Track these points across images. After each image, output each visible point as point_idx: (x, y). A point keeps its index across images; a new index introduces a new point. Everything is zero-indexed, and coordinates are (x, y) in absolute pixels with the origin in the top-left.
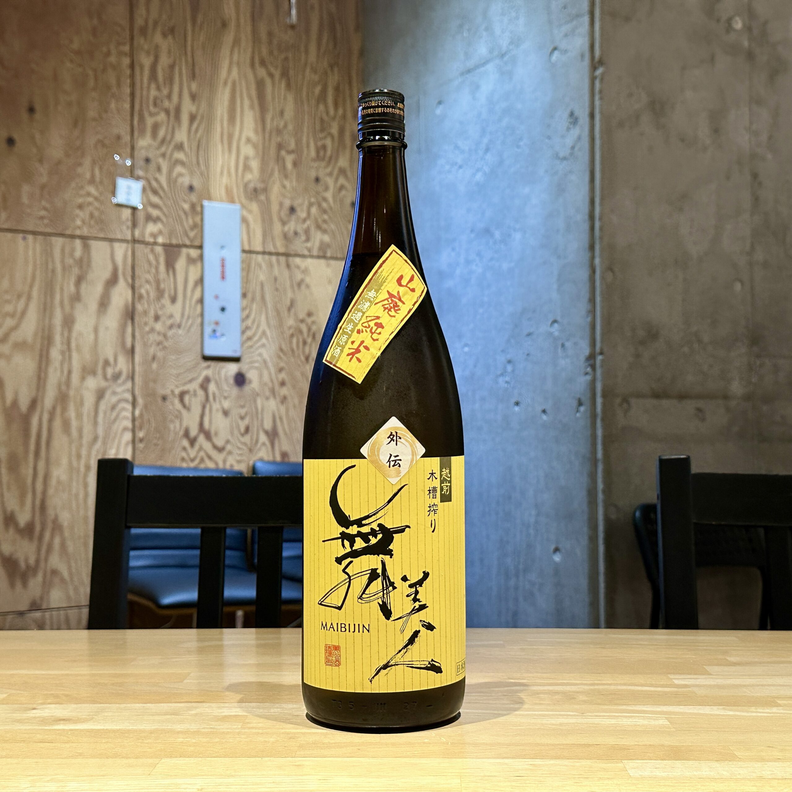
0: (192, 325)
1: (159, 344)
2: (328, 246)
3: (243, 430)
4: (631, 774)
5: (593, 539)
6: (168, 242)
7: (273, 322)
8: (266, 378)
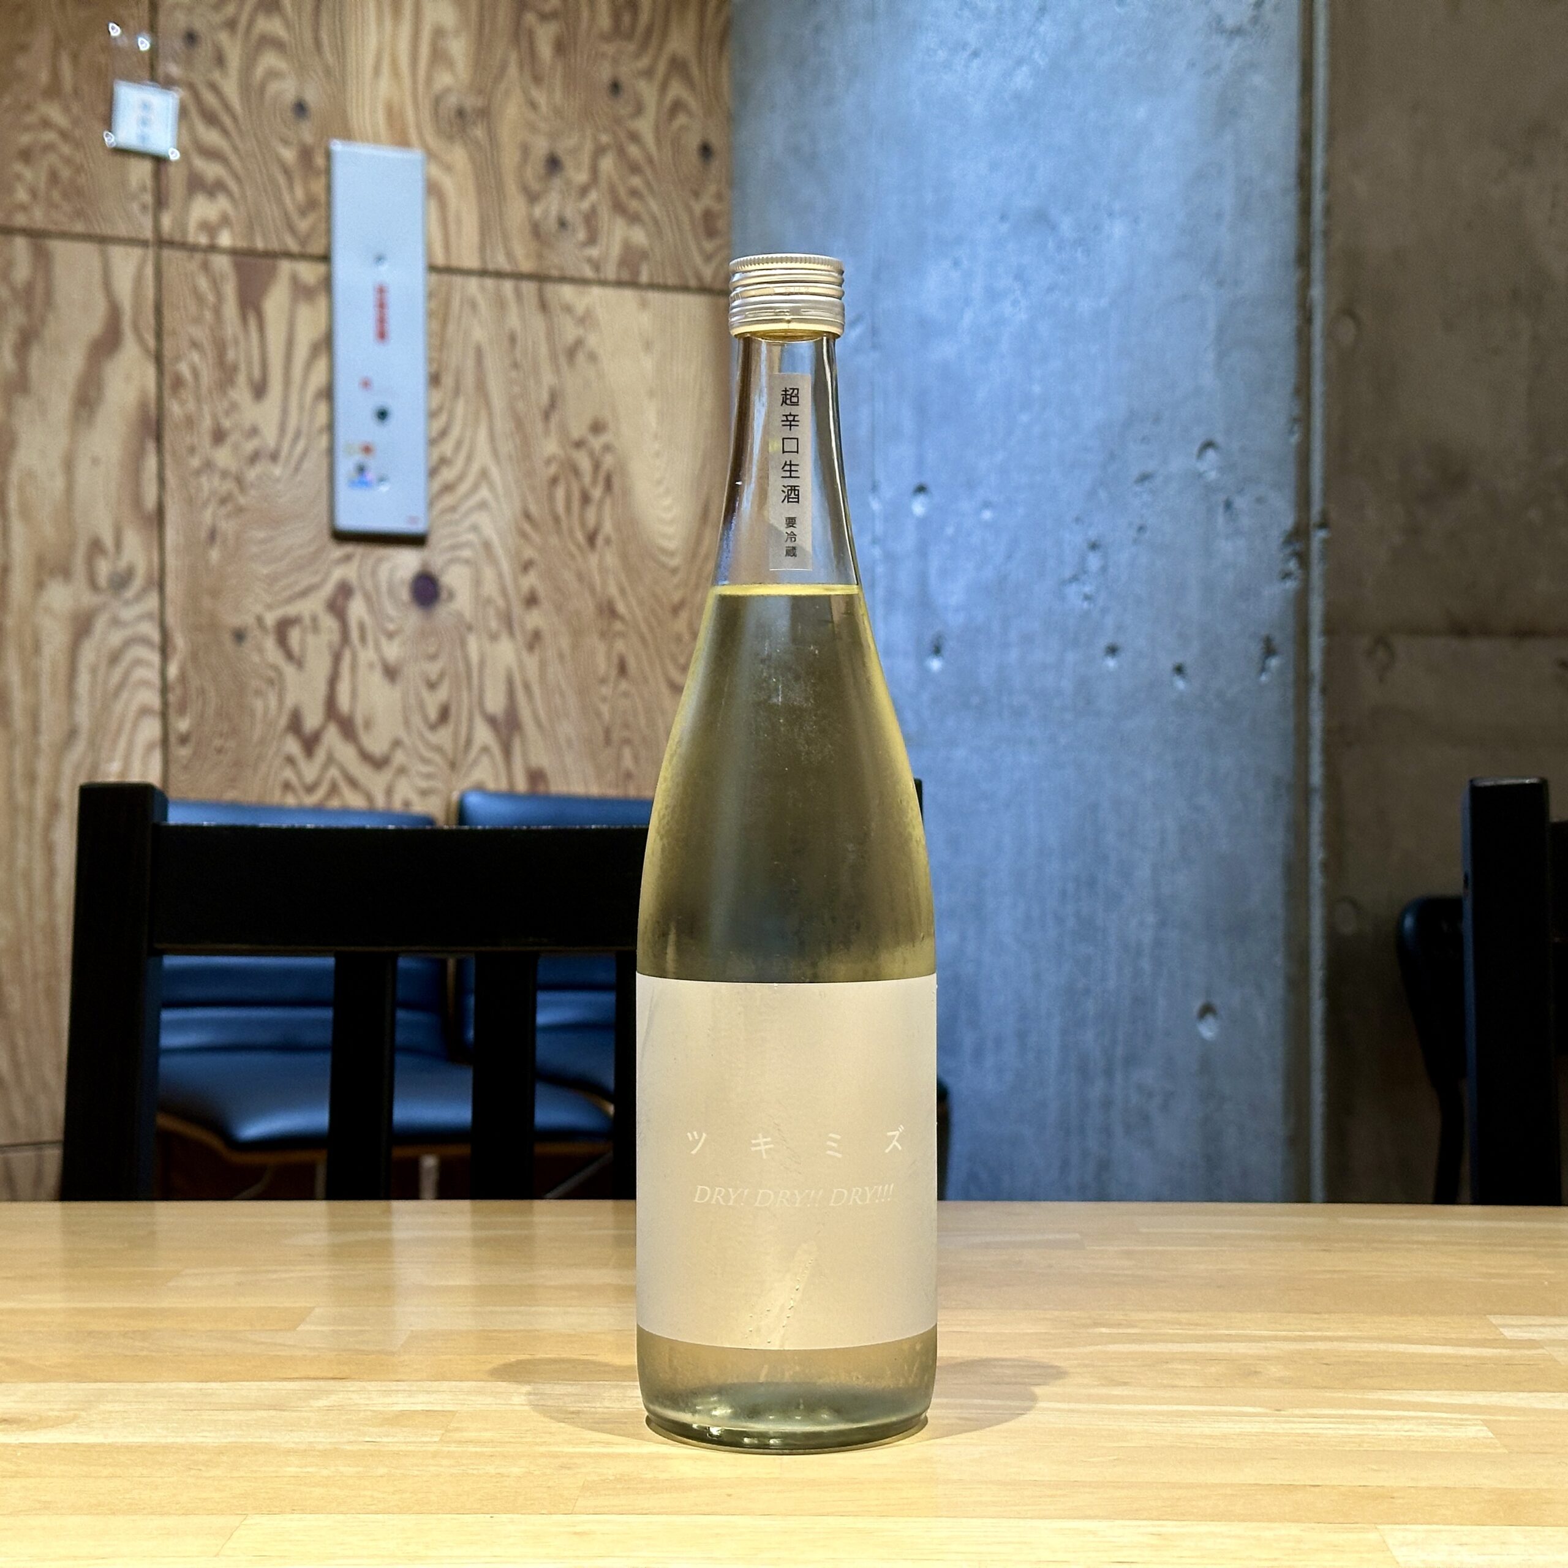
0: (304, 454)
1: (223, 501)
2: (644, 255)
3: (433, 714)
4: (1398, 1559)
5: (1297, 984)
6: (244, 244)
7: (506, 447)
8: (490, 587)
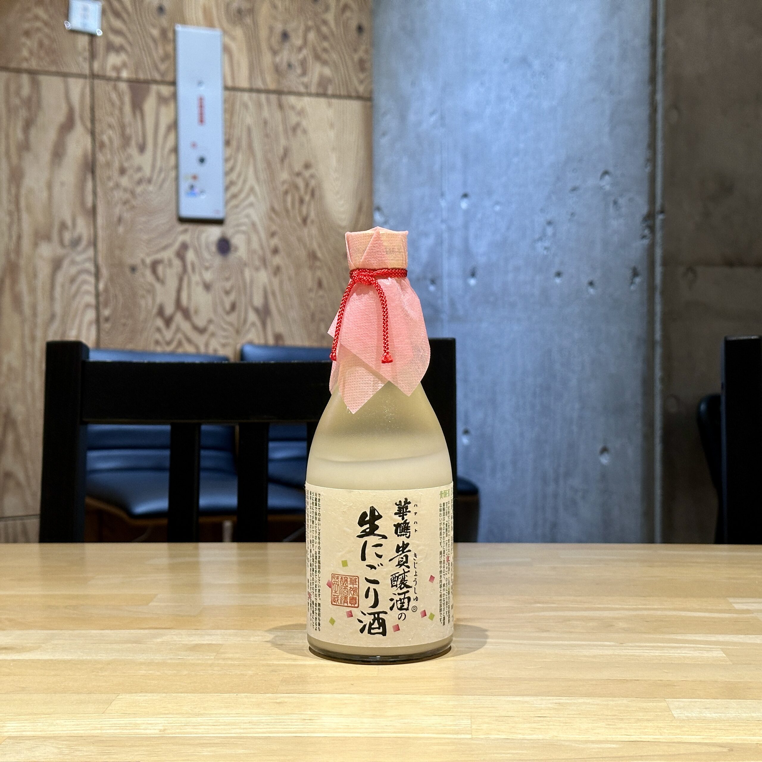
0: (164, 180)
1: (125, 203)
2: (329, 81)
3: (228, 306)
4: (675, 715)
5: (648, 437)
6: (134, 76)
7: (263, 176)
8: (255, 245)
